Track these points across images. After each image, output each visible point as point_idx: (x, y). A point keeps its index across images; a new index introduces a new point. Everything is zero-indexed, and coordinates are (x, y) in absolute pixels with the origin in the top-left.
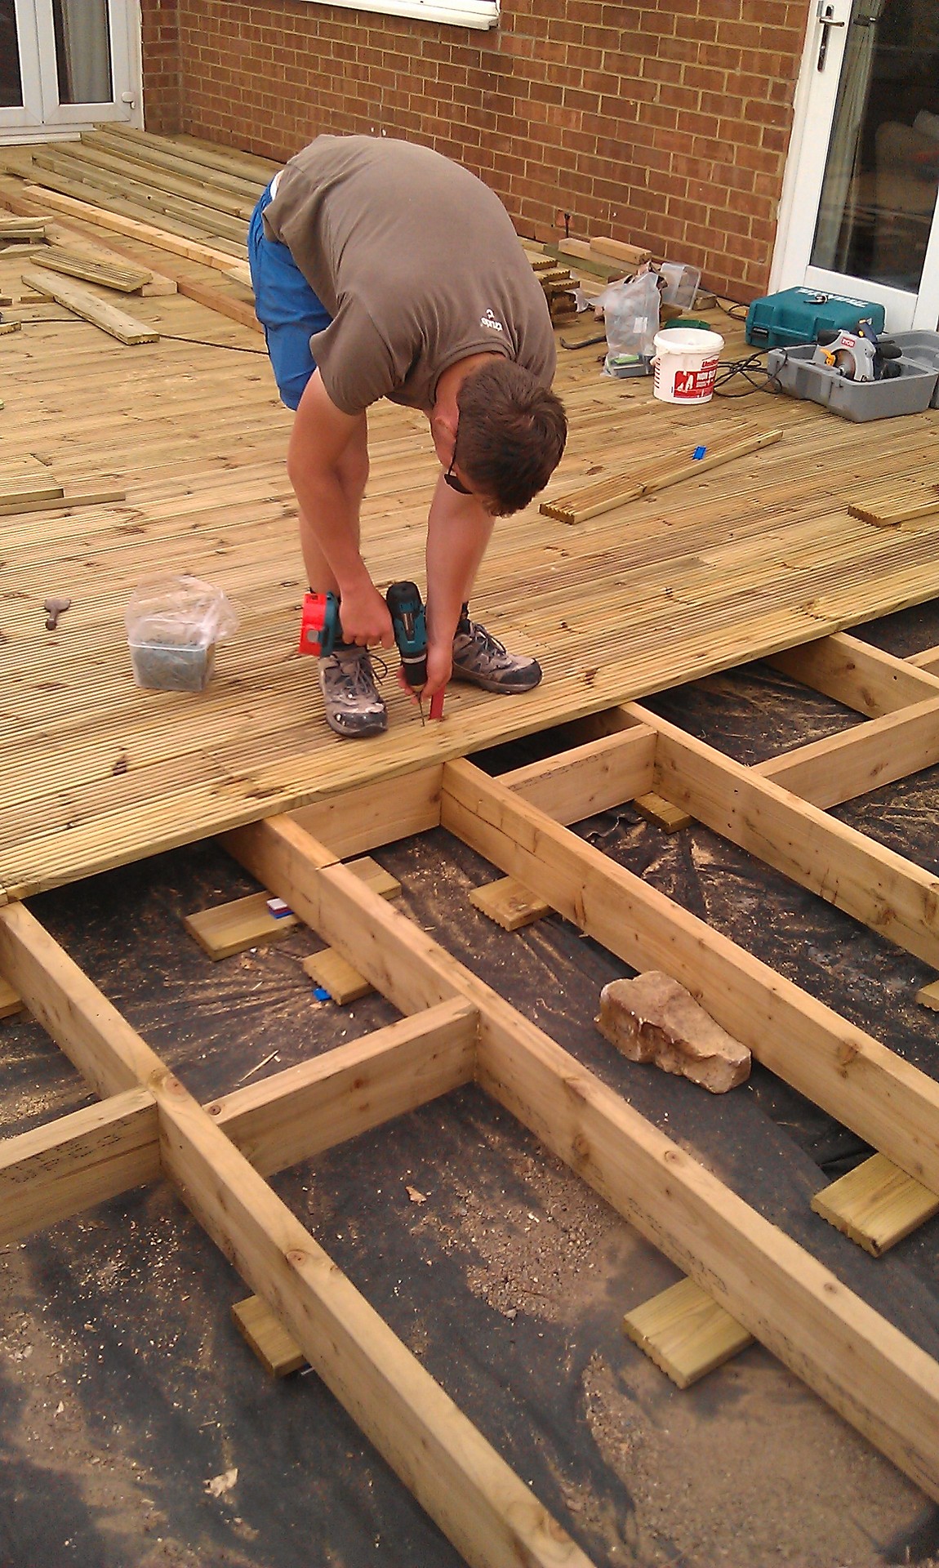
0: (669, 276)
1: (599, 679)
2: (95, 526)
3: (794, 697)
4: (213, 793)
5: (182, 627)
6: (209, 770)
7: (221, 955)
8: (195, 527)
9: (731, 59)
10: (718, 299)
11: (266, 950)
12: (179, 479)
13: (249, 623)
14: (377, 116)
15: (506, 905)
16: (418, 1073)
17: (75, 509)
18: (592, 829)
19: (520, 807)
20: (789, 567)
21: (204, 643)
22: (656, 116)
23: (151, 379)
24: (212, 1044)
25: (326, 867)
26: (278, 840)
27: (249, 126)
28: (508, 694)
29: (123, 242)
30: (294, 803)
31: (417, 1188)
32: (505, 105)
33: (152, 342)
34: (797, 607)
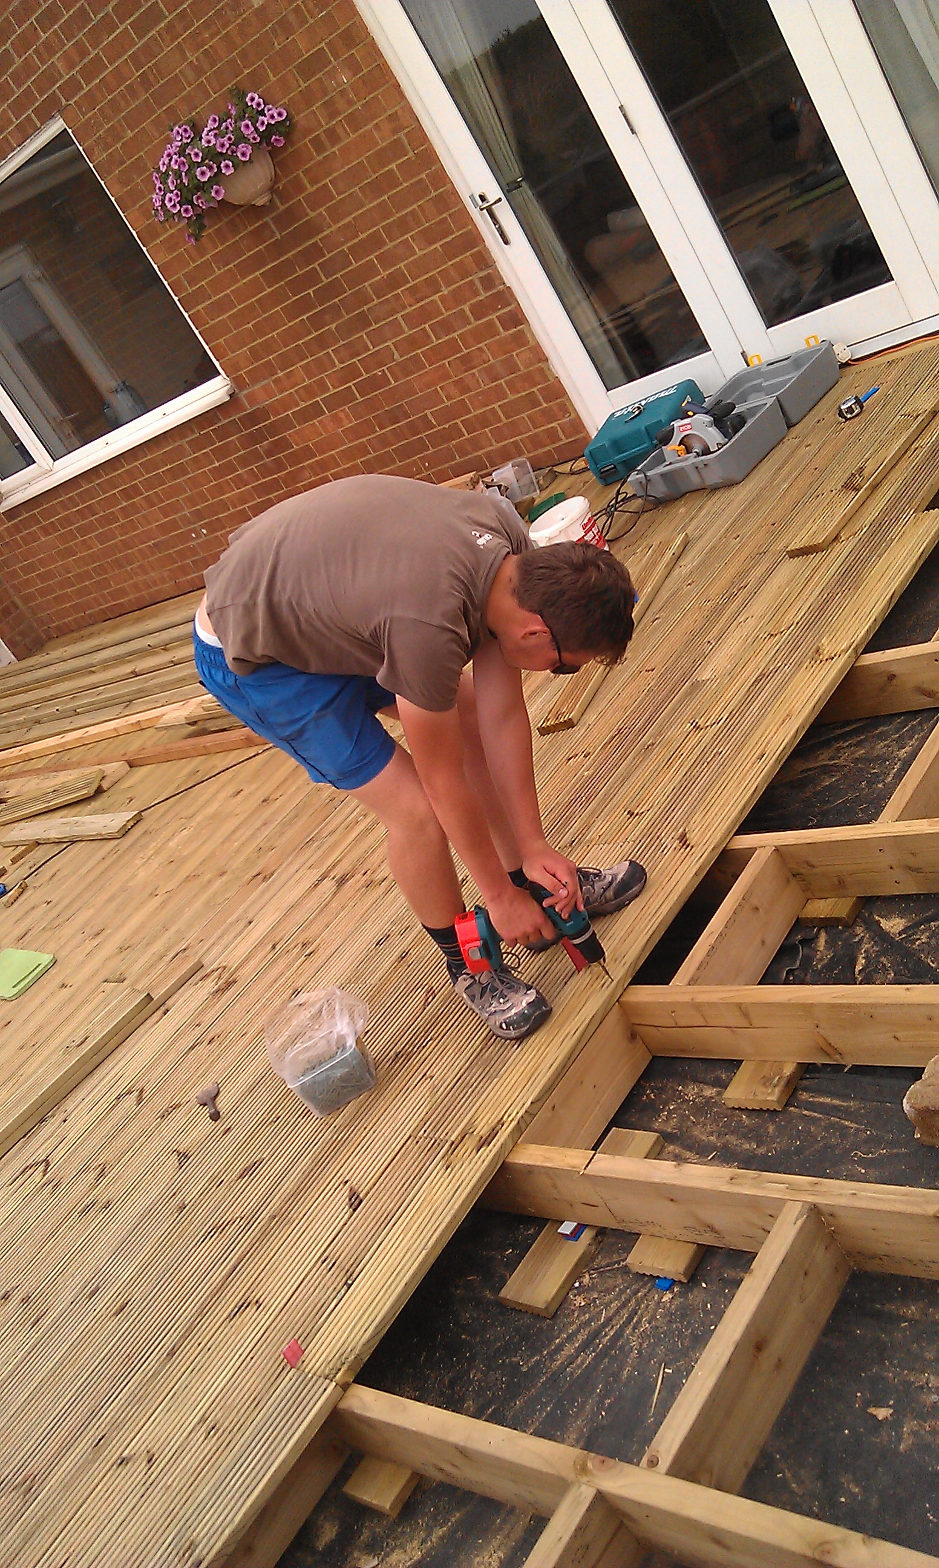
0: (503, 479)
1: (693, 838)
2: (194, 1005)
3: (863, 734)
4: (447, 1169)
5: (323, 1042)
6: (429, 1150)
7: (552, 1310)
8: (274, 947)
9: (433, 286)
10: (555, 469)
11: (587, 1276)
12: (235, 916)
13: (372, 998)
14: (191, 523)
15: (762, 1089)
16: (802, 1299)
17: (169, 1003)
18: (782, 969)
19: (711, 994)
20: (776, 635)
21: (351, 1042)
22: (405, 369)
23: (157, 852)
24: (602, 1397)
25: (587, 1166)
26: (530, 1170)
27: (95, 599)
28: (628, 904)
29: (59, 760)
30: (520, 1128)
31: (879, 1405)
32: (282, 445)
33: (138, 822)
34: (809, 661)
